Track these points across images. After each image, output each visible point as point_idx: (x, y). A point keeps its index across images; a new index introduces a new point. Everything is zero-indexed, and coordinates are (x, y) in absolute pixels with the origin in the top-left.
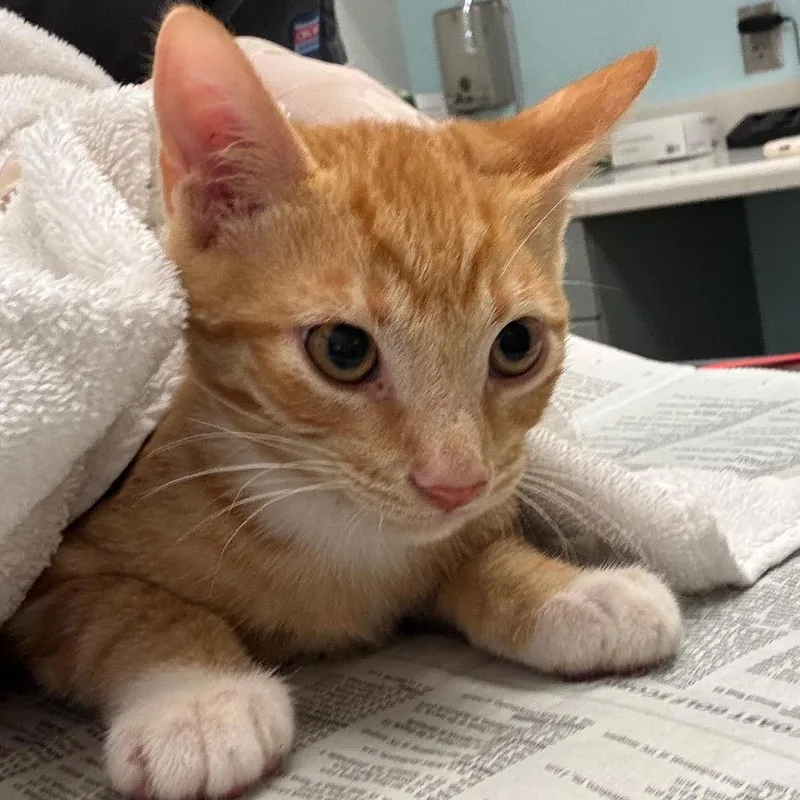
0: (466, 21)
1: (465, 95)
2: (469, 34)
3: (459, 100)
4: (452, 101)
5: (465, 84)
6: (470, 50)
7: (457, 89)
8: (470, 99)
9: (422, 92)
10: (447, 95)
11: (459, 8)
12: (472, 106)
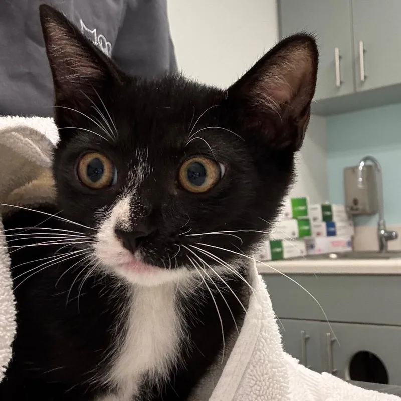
0: (360, 174)
1: (355, 207)
2: (361, 180)
3: (352, 209)
4: (348, 209)
5: (356, 202)
6: (360, 186)
7: (351, 203)
8: (357, 209)
9: (336, 203)
10: (346, 206)
11: (357, 167)
12: (357, 212)
